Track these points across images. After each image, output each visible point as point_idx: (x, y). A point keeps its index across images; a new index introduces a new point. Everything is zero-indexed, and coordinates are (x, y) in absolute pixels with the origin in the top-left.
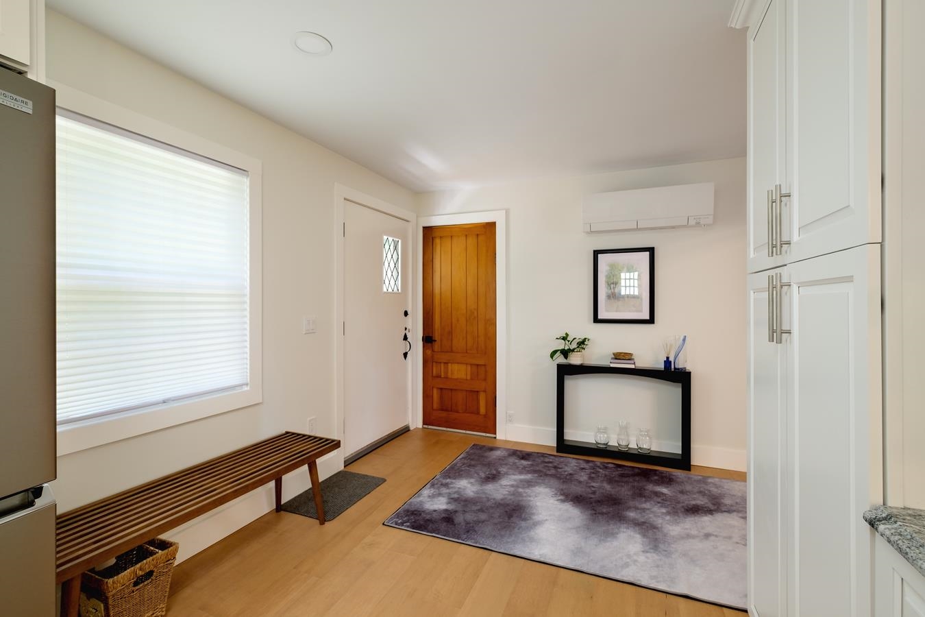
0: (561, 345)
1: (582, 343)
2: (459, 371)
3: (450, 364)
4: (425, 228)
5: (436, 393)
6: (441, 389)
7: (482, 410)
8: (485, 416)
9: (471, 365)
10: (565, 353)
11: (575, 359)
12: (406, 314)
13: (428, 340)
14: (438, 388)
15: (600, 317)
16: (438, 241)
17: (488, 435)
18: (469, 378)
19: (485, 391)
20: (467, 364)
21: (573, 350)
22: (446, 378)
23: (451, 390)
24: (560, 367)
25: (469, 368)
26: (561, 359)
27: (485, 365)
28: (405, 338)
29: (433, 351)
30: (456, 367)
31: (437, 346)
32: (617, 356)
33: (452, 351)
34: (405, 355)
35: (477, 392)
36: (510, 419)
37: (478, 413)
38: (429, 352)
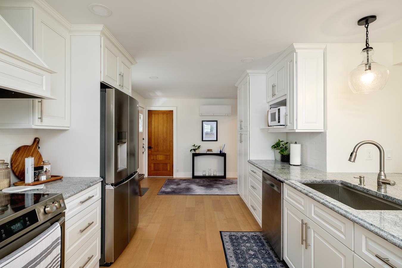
0: (193, 148)
1: (199, 147)
2: (161, 158)
3: (157, 156)
4: (149, 111)
5: (152, 165)
6: (154, 164)
7: (169, 169)
8: (170, 171)
9: (165, 155)
10: (195, 150)
11: (197, 152)
12: (143, 139)
13: (150, 148)
14: (153, 163)
16: (153, 115)
17: (171, 177)
18: (164, 159)
19: (169, 163)
20: (163, 155)
21: (197, 149)
22: (156, 160)
23: (158, 164)
24: (193, 154)
25: (164, 156)
26: (193, 152)
27: (169, 155)
28: (143, 147)
29: (151, 151)
30: (159, 156)
31: (153, 150)
32: (208, 150)
33: (158, 151)
34: (143, 153)
35: (167, 163)
36: (177, 171)
37: (167, 170)
38: (150, 152)
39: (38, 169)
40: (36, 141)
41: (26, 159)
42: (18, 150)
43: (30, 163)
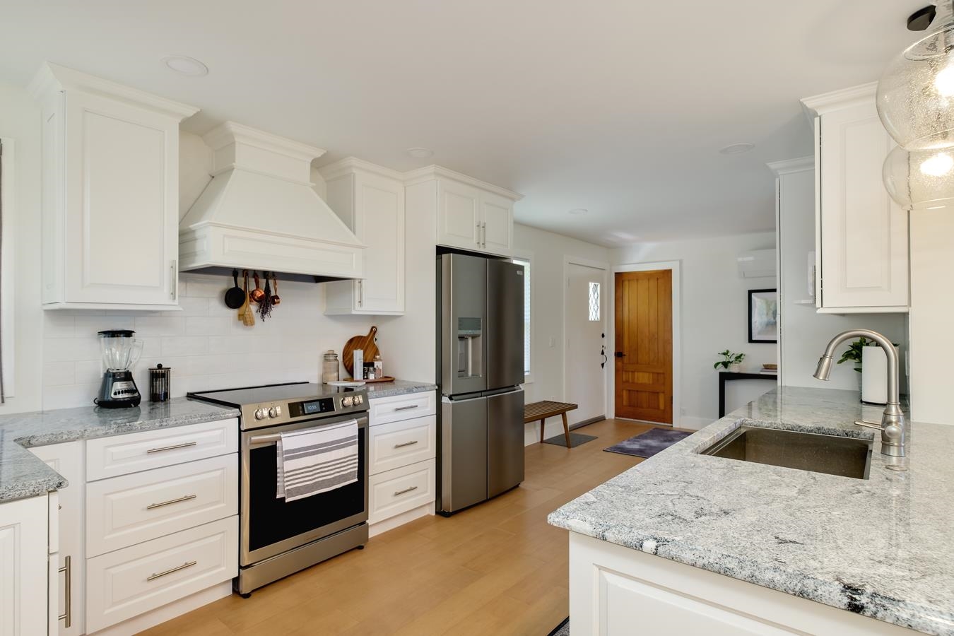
0: (724, 359)
1: (739, 358)
2: (643, 378)
3: (636, 373)
4: (616, 273)
5: (625, 394)
6: (629, 391)
7: (662, 407)
8: (664, 411)
9: (653, 373)
10: (726, 364)
11: (734, 369)
12: (603, 336)
13: (619, 355)
14: (627, 390)
15: (753, 339)
16: (626, 283)
17: (666, 424)
18: (651, 382)
19: (663, 392)
20: (649, 373)
21: (732, 362)
22: (633, 383)
23: (637, 391)
24: (721, 374)
25: (651, 375)
26: (723, 370)
27: (663, 374)
28: (603, 353)
29: (623, 363)
30: (641, 374)
31: (626, 359)
32: (767, 367)
33: (637, 363)
34: (603, 365)
35: (658, 393)
36: (683, 413)
37: (658, 408)
38: (620, 364)
39: (368, 365)
40: (373, 331)
41: (355, 351)
42: (351, 341)
43: (358, 355)
